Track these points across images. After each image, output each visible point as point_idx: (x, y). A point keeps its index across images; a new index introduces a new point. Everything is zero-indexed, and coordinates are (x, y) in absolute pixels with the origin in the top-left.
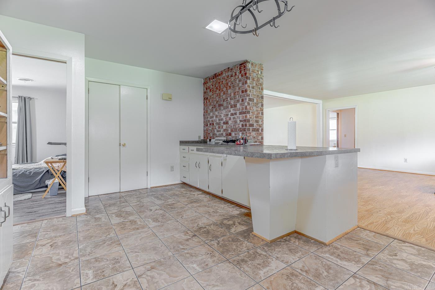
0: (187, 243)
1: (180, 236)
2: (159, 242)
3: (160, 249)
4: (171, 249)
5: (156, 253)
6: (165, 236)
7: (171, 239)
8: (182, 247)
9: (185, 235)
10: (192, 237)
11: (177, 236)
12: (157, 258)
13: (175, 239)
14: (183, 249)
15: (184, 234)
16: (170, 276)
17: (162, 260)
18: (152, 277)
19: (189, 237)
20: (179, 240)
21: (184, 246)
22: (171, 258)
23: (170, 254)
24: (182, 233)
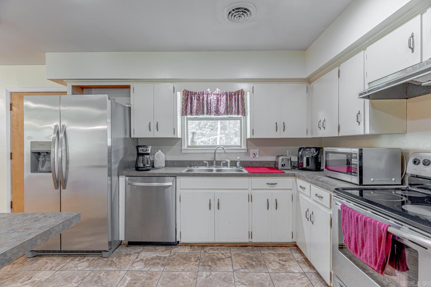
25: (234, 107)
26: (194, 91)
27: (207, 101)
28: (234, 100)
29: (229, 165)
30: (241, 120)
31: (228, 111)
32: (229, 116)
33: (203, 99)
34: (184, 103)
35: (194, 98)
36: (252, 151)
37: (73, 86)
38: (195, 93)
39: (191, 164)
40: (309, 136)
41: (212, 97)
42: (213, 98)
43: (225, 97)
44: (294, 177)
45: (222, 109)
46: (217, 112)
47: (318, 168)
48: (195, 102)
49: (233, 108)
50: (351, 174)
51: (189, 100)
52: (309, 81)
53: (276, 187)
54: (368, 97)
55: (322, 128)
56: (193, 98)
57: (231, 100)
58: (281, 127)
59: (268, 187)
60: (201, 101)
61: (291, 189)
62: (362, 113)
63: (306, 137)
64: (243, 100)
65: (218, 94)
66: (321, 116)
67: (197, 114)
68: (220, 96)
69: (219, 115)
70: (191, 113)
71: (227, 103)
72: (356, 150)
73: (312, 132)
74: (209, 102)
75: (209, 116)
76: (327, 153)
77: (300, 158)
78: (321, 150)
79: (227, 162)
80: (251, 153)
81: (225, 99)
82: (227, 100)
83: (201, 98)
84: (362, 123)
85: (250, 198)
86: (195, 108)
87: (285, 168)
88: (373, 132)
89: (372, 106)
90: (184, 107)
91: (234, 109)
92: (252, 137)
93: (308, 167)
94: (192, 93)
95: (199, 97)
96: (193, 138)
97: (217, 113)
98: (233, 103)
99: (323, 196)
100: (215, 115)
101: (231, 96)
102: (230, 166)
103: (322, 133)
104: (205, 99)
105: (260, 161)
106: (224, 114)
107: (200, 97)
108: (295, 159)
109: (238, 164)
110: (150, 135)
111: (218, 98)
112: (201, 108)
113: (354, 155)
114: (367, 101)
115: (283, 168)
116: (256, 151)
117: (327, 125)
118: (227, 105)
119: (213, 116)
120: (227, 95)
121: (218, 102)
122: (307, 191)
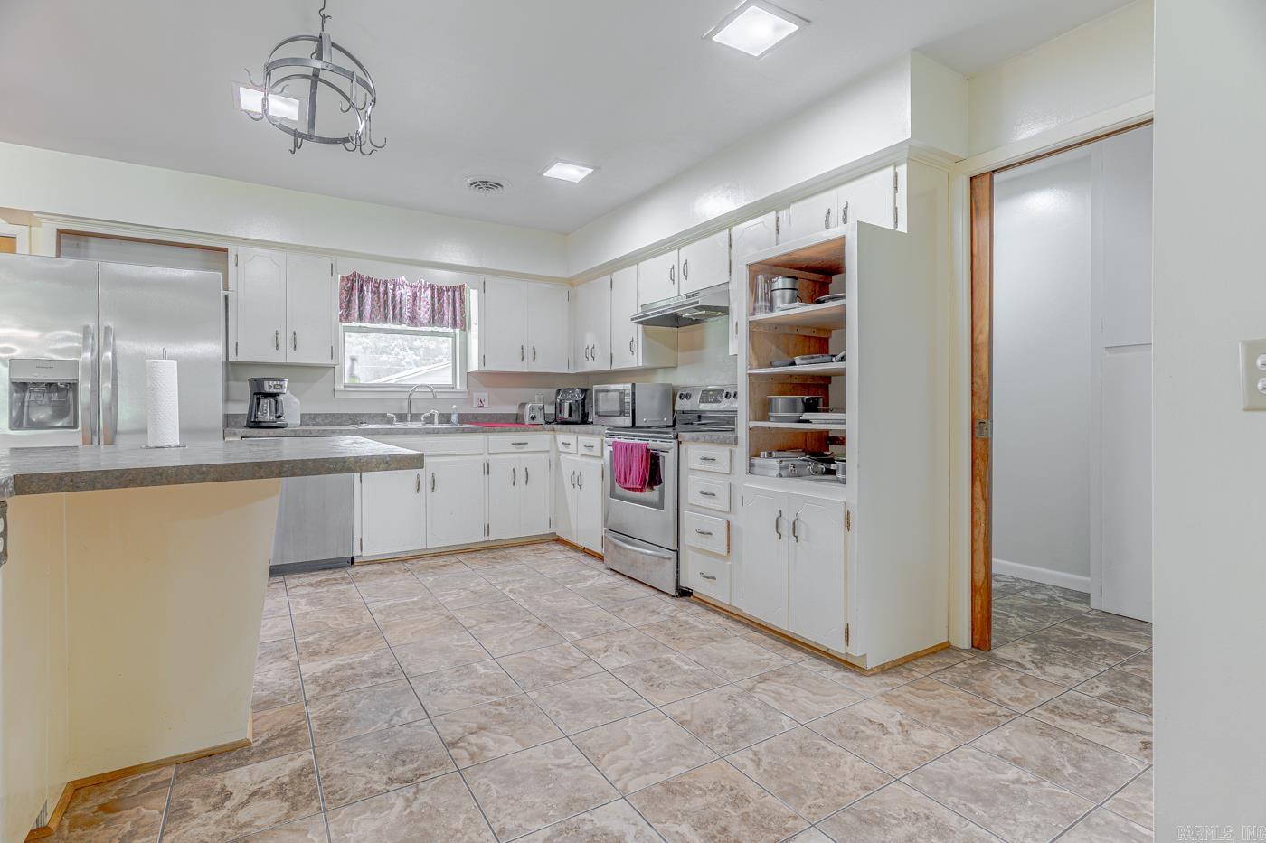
0: (483, 720)
1: (502, 743)
2: (569, 727)
3: (560, 705)
4: (532, 706)
5: (568, 697)
6: (552, 748)
7: (530, 734)
8: (503, 709)
9: (482, 748)
10: (461, 739)
11: (512, 746)
12: (562, 687)
13: (518, 732)
14: (500, 704)
15: (486, 753)
16: (533, 659)
17: (551, 683)
18: (564, 658)
19: (473, 738)
20: (506, 729)
21: (494, 712)
22: (530, 685)
23: (534, 695)
24: (491, 755)
25: (447, 313)
26: (366, 275)
27: (394, 298)
28: (446, 301)
29: (436, 420)
30: (455, 338)
31: (435, 318)
32: (436, 329)
33: (386, 293)
34: (344, 297)
35: (368, 289)
36: (476, 396)
37: (60, 232)
38: (369, 280)
39: (355, 419)
40: (572, 371)
41: (403, 291)
42: (406, 292)
43: (429, 292)
44: (551, 432)
45: (424, 314)
46: (413, 319)
47: (584, 420)
48: (368, 296)
49: (443, 315)
50: (625, 416)
51: (356, 292)
52: (571, 283)
53: (526, 448)
54: (641, 323)
55: (591, 358)
56: (365, 288)
57: (440, 299)
58: (529, 354)
59: (513, 449)
60: (382, 296)
61: (548, 451)
62: (635, 340)
63: (566, 372)
64: (463, 302)
65: (416, 287)
66: (590, 340)
67: (372, 320)
68: (420, 290)
69: (416, 326)
70: (361, 318)
71: (433, 305)
72: (629, 386)
73: (575, 363)
74: (398, 298)
75: (398, 327)
76: (597, 391)
77: (559, 408)
78: (589, 392)
79: (433, 415)
80: (475, 399)
81: (429, 296)
82: (433, 298)
83: (381, 289)
84: (635, 353)
85: (487, 469)
86: (368, 308)
87: (535, 422)
88: (647, 365)
89: (645, 333)
90: (343, 305)
91: (446, 317)
92: (483, 369)
93: (571, 419)
94: (362, 278)
95: (375, 287)
96: (352, 368)
97: (412, 322)
98: (445, 305)
99: (592, 444)
100: (408, 325)
101: (440, 290)
102: (439, 423)
103: (591, 366)
104: (390, 292)
105: (491, 414)
106: (428, 324)
107: (378, 288)
108: (550, 410)
109: (454, 418)
110: (278, 358)
111: (416, 293)
112: (382, 309)
113: (627, 392)
114: (640, 326)
115: (532, 422)
116: (484, 395)
117: (597, 354)
118: (433, 310)
119: (404, 327)
120: (433, 289)
121: (414, 300)
122: (572, 448)
